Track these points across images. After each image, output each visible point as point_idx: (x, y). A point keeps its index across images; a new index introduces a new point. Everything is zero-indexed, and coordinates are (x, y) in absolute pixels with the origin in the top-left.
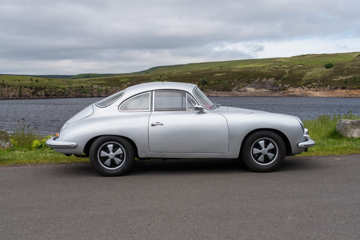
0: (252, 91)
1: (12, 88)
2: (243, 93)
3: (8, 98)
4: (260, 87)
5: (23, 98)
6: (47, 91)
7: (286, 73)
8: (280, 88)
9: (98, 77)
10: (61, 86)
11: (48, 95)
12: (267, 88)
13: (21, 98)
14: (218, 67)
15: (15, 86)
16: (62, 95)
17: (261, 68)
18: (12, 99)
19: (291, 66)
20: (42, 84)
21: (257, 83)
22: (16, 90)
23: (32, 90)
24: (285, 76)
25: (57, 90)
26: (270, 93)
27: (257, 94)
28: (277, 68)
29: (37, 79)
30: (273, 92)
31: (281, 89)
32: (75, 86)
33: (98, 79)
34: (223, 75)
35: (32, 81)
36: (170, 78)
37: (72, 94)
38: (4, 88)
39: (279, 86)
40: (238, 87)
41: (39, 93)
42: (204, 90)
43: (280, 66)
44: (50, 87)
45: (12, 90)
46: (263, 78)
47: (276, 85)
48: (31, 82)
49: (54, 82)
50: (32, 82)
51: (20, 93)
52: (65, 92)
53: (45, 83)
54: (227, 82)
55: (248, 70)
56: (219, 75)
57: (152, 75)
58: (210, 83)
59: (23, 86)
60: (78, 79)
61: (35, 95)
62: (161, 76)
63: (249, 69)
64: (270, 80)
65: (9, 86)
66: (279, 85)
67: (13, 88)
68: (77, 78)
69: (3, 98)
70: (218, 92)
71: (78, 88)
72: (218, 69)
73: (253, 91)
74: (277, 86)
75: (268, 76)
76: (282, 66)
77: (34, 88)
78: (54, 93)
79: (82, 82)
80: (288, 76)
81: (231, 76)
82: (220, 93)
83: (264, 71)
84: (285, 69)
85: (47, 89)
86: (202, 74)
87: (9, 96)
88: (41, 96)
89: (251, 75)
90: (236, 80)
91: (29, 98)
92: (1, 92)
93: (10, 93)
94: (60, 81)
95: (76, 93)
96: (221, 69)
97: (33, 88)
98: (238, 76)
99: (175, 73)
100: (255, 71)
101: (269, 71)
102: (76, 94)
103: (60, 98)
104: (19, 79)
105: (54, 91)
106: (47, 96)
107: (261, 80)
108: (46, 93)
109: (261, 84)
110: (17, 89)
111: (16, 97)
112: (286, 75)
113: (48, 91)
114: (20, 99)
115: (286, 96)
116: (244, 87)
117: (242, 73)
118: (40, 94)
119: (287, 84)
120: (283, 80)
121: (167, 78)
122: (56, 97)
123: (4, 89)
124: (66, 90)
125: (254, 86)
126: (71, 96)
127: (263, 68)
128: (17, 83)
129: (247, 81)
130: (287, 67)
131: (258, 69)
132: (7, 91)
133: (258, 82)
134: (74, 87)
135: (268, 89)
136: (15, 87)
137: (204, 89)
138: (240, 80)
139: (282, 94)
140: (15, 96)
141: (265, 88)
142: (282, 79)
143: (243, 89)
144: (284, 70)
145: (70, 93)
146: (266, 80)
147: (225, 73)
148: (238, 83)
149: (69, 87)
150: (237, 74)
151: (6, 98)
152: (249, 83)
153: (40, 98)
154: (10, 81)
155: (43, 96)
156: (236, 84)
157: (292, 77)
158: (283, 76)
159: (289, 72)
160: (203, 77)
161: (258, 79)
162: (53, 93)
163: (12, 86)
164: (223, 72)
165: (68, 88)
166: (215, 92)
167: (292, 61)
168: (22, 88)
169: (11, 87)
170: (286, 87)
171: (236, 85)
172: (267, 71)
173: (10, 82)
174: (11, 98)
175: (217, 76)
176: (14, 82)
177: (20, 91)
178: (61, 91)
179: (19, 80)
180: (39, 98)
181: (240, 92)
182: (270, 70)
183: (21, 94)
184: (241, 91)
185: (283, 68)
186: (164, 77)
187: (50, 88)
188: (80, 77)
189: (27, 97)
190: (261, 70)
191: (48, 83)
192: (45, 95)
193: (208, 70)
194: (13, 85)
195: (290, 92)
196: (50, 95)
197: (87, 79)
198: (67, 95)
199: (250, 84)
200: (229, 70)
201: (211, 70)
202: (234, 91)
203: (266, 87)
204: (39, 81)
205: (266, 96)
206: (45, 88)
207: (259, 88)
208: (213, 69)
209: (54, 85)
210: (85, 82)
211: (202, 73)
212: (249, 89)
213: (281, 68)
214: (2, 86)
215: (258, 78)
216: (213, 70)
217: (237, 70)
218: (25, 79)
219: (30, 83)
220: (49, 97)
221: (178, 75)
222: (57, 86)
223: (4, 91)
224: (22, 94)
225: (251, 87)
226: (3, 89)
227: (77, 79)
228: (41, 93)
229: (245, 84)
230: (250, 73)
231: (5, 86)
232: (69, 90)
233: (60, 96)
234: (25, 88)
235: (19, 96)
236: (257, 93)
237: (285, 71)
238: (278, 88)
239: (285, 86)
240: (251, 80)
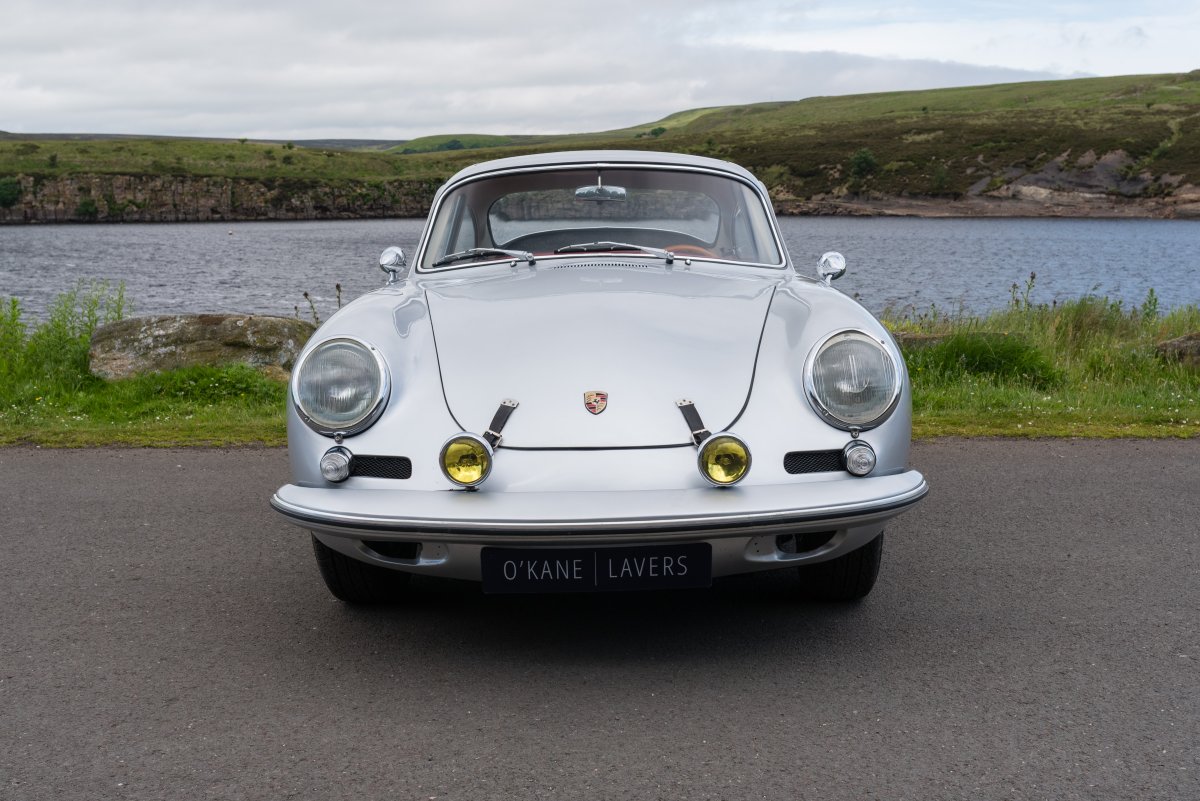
0: (1038, 198)
1: (208, 185)
2: (1006, 204)
3: (194, 217)
4: (1070, 182)
5: (243, 217)
6: (322, 195)
7: (1173, 133)
8: (1146, 188)
9: (490, 146)
10: (367, 178)
11: (325, 209)
12: (1097, 186)
13: (239, 218)
14: (913, 109)
15: (218, 176)
16: (371, 208)
17: (1075, 113)
18: (208, 220)
19: (1191, 106)
20: (303, 169)
21: (1061, 170)
22: (220, 190)
23: (274, 189)
24: (1167, 144)
25: (355, 191)
26: (1105, 205)
27: (1059, 210)
28: (1138, 114)
29: (288, 152)
30: (1120, 202)
31: (1150, 190)
32: (413, 176)
33: (490, 154)
34: (934, 139)
35: (272, 158)
36: (743, 149)
37: (403, 206)
38: (182, 182)
39: (1143, 181)
40: (989, 185)
41: (295, 202)
42: (863, 192)
43: (1149, 105)
44: (331, 180)
45: (208, 191)
46: (1085, 152)
47: (1131, 175)
48: (268, 163)
49: (343, 163)
50: (272, 163)
51: (233, 203)
52: (380, 197)
53: (314, 165)
54: (949, 163)
55: (1027, 122)
56: (919, 138)
57: (676, 139)
58: (887, 167)
59: (243, 178)
60: (425, 155)
61: (284, 206)
62: (709, 143)
63: (1030, 117)
64: (1109, 158)
65: (197, 178)
66: (1142, 176)
67: (211, 183)
68: (417, 149)
69: (181, 216)
70: (914, 202)
71: (424, 185)
72: (915, 118)
73: (1043, 196)
74: (1135, 180)
75: (1103, 145)
76: (1156, 107)
77: (280, 185)
78: (345, 202)
79: (438, 162)
80: (1177, 142)
81: (964, 141)
82: (920, 203)
83: (1086, 124)
84: (1165, 118)
85: (321, 186)
86: (857, 136)
87: (198, 211)
88: (302, 210)
89: (1036, 140)
90: (980, 158)
91: (263, 217)
92: (174, 195)
93: (202, 201)
94: (364, 161)
95: (419, 202)
96: (927, 119)
97: (277, 184)
98: (991, 144)
99: (758, 132)
100: (1053, 123)
101: (1108, 125)
102: (419, 206)
103: (364, 218)
104: (227, 154)
105: (346, 195)
106: (324, 213)
107: (1077, 158)
108: (317, 202)
109: (1075, 171)
110: (222, 187)
111: (219, 213)
112: (1170, 139)
113: (326, 194)
114: (235, 220)
115: (1167, 218)
116: (1009, 182)
117: (1003, 131)
118: (298, 203)
119: (1173, 174)
120: (1158, 158)
121: (730, 150)
122: (352, 215)
123: (183, 187)
124: (385, 190)
125: (1050, 178)
126: (401, 213)
127: (1083, 113)
128: (222, 166)
129: (1022, 163)
130: (1174, 108)
131: (1066, 118)
132: (192, 195)
133: (1062, 165)
134: (410, 182)
135: (1101, 190)
136: (219, 179)
137: (864, 188)
138: (995, 156)
139: (1152, 211)
140: (219, 209)
141: (1090, 187)
142: (1155, 153)
143: (1008, 188)
144: (1165, 122)
145: (397, 202)
146: (1095, 157)
147: (940, 132)
148: (988, 168)
149: (395, 181)
150: (985, 137)
151: (189, 217)
152: (1029, 167)
153: (299, 217)
154: (201, 158)
155: (310, 212)
156: (980, 173)
157: (1193, 145)
158: (1161, 144)
159: (1183, 128)
160: (861, 145)
161: (1065, 155)
162: (340, 200)
163: (206, 176)
164: (933, 130)
165: (390, 183)
166: (902, 201)
167: (1192, 89)
168: (238, 183)
169: (205, 180)
170: (1169, 185)
171: (980, 177)
172: (1098, 127)
173: (200, 163)
174: (205, 217)
175: (914, 143)
176: (212, 163)
177: (233, 193)
178: (367, 195)
179: (231, 157)
180: (295, 220)
181: (997, 203)
182: (1111, 120)
183: (237, 204)
184: (999, 198)
185: (1160, 112)
186: (719, 148)
187: (330, 183)
188: (427, 147)
189: (258, 214)
190: (1074, 120)
191: (325, 167)
192: (316, 208)
193: (880, 122)
194: (211, 172)
195: (1185, 202)
196: (331, 208)
197: (454, 153)
198: (388, 209)
199: (1036, 173)
200: (955, 120)
201: (892, 120)
202: (973, 199)
203: (1096, 183)
204: (296, 161)
205: (1091, 215)
206: (314, 184)
207: (1066, 186)
208: (899, 117)
209: (346, 174)
210: (447, 165)
211: (857, 131)
212: (1028, 190)
213: (1153, 114)
214: (175, 176)
215: (1065, 151)
216: (899, 121)
217: (985, 120)
218: (249, 153)
219: (266, 167)
220: (328, 213)
221: (771, 137)
222: (357, 176)
223: (182, 194)
224: (242, 204)
225: (1036, 183)
226: (180, 187)
227: (420, 152)
228: (302, 202)
229: (1015, 173)
230: (1033, 132)
231: (184, 177)
232: (392, 190)
233: (364, 213)
234: (251, 183)
235: (231, 211)
236: (1059, 205)
237: (1169, 125)
238: (1138, 189)
239: (1167, 178)
240: (1040, 156)
